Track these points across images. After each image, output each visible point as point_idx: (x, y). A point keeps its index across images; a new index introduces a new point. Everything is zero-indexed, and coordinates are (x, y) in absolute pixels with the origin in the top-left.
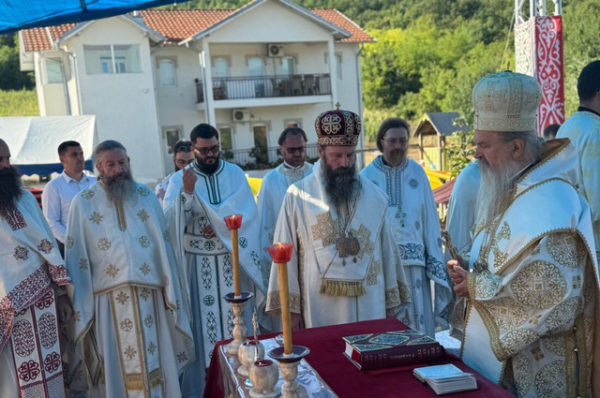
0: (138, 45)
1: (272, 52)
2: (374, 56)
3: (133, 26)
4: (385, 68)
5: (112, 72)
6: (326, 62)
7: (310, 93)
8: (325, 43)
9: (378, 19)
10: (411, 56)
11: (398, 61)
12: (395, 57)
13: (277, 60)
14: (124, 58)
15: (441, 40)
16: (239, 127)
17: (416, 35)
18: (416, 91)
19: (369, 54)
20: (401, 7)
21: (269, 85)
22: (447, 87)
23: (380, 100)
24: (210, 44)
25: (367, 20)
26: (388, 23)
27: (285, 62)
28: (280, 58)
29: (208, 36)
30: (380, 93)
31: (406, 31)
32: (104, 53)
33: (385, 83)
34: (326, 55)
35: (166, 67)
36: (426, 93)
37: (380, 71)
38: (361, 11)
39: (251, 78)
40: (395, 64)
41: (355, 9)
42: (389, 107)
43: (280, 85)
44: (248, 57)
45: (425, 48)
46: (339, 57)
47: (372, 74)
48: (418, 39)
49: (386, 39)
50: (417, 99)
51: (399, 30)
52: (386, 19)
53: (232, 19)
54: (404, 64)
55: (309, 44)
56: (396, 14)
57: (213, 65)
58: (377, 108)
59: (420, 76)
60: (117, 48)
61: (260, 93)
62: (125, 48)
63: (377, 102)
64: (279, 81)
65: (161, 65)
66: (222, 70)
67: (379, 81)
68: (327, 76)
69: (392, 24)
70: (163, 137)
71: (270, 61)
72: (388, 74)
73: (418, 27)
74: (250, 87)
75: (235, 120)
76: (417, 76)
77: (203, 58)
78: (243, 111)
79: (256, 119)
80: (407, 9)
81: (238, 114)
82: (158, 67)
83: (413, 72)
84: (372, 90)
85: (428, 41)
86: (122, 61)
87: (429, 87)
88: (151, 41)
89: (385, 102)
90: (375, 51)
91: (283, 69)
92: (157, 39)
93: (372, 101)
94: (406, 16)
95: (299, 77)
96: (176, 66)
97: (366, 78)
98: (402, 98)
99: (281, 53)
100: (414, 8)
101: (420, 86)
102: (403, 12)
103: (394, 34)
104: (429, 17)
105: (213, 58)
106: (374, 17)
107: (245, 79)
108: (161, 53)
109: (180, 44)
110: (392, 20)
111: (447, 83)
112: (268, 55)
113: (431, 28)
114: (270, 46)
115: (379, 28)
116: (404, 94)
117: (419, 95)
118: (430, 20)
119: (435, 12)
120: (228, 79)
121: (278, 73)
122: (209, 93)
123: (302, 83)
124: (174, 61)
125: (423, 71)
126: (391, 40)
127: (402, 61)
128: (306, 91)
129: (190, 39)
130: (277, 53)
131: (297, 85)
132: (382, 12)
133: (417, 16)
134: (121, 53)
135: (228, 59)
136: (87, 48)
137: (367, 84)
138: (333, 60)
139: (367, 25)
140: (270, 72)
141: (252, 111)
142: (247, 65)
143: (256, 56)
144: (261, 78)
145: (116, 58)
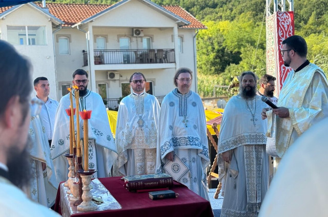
0: (45, 26)
1: (136, 33)
2: (210, 39)
3: (41, 13)
4: (216, 47)
5: (26, 44)
6: (172, 41)
7: (161, 62)
8: (172, 28)
9: (214, 14)
10: (235, 40)
11: (226, 43)
12: (224, 40)
13: (139, 39)
14: (35, 35)
15: (257, 28)
16: (111, 83)
17: (239, 25)
18: (237, 63)
19: (206, 38)
20: (230, 6)
21: (133, 56)
22: (258, 61)
23: (213, 68)
24: (94, 27)
25: (206, 14)
26: (221, 17)
27: (145, 40)
28: (141, 37)
29: (92, 21)
30: (213, 64)
31: (232, 22)
32: (21, 32)
33: (216, 57)
34: (173, 36)
35: (63, 42)
36: (244, 66)
37: (214, 48)
38: (202, 8)
39: (121, 51)
40: (224, 45)
41: (198, 7)
42: (218, 74)
43: (141, 56)
44: (119, 36)
45: (245, 34)
46: (182, 38)
47: (207, 51)
48: (240, 28)
49: (218, 27)
50: (238, 69)
51: (228, 22)
52: (219, 14)
53: (109, 11)
54: (230, 45)
55: (161, 29)
56: (226, 11)
57: (95, 41)
58: (210, 74)
59: (241, 53)
60: (30, 28)
61: (127, 61)
62: (36, 28)
63: (211, 70)
64: (139, 53)
65: (59, 40)
66: (101, 44)
67: (212, 55)
68: (173, 50)
69: (223, 18)
70: (60, 89)
71: (134, 39)
72: (218, 51)
73: (241, 20)
74: (120, 56)
75: (109, 78)
76: (239, 53)
77: (89, 35)
78: (115, 73)
79: (124, 78)
80: (234, 8)
81: (112, 74)
82: (57, 41)
83: (236, 50)
84: (207, 62)
85: (248, 29)
86: (33, 37)
87: (246, 60)
88: (53, 24)
89: (216, 70)
90: (210, 36)
91: (144, 45)
92: (57, 23)
93: (207, 70)
94: (233, 12)
95: (154, 50)
96: (70, 41)
97: (204, 53)
98: (228, 67)
99: (142, 35)
100: (239, 7)
101: (241, 59)
102: (231, 10)
103: (224, 25)
104: (249, 14)
105: (96, 37)
106: (212, 12)
107: (117, 51)
108: (60, 32)
109: (73, 26)
110: (223, 15)
111: (258, 58)
112: (133, 35)
113: (249, 20)
114: (134, 30)
115: (214, 20)
116: (229, 65)
117: (239, 65)
118: (248, 16)
119: (253, 10)
120: (106, 51)
121: (140, 48)
122: (92, 60)
123: (155, 54)
124: (69, 38)
125: (242, 50)
126: (221, 29)
127: (229, 42)
128: (158, 60)
129: (80, 23)
130: (139, 34)
131: (152, 56)
132: (217, 9)
133: (240, 13)
134: (32, 32)
135: (106, 37)
136: (9, 28)
137: (204, 57)
138: (177, 40)
139: (206, 18)
140: (134, 47)
141: (121, 73)
142: (118, 41)
143: (125, 36)
144: (127, 50)
145: (29, 35)
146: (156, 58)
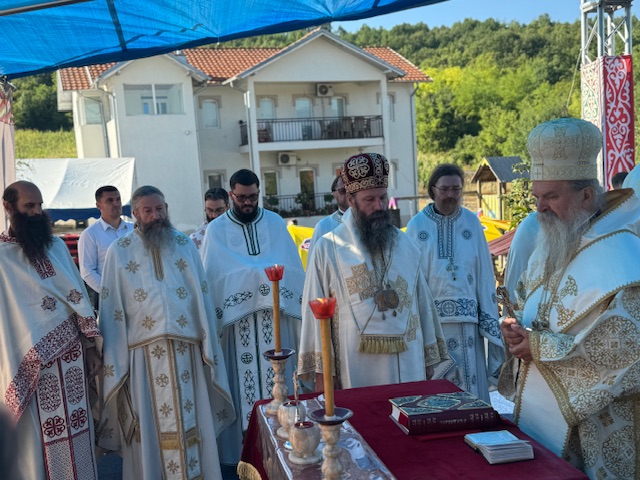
0: (181, 84)
1: (321, 92)
2: (430, 96)
3: (175, 64)
4: (441, 109)
5: (153, 114)
6: (378, 103)
7: (361, 136)
8: (378, 82)
9: (435, 57)
10: (470, 96)
11: (456, 102)
12: (453, 97)
13: (326, 101)
14: (166, 97)
15: (503, 78)
16: (284, 171)
17: (475, 74)
18: (475, 134)
19: (425, 94)
20: (460, 44)
21: (317, 127)
22: (509, 129)
23: (436, 143)
24: (256, 83)
25: (423, 58)
26: (446, 61)
27: (335, 102)
28: (330, 98)
29: (253, 75)
30: (436, 136)
31: (465, 69)
32: (145, 93)
33: (441, 125)
34: (378, 95)
35: (209, 107)
36: (486, 136)
37: (436, 112)
38: (417, 49)
39: (299, 120)
40: (452, 104)
41: (410, 46)
42: (445, 151)
43: (329, 127)
44: (295, 97)
45: (485, 87)
46: (392, 97)
47: (427, 116)
48: (478, 78)
49: (443, 78)
50: (476, 143)
51: (457, 68)
52: (443, 57)
53: (279, 58)
54: (462, 104)
55: (359, 83)
56: (454, 52)
57: (258, 105)
58: (432, 152)
59: (480, 118)
60: (158, 87)
61: (308, 135)
62: (167, 87)
63: (432, 145)
64: (327, 123)
65: (204, 105)
66: (267, 111)
67: (435, 123)
68: (379, 118)
69: (450, 62)
70: (205, 182)
71: (318, 101)
72: (444, 116)
73: (479, 65)
74: (297, 129)
75: (280, 163)
76: (477, 118)
77: (248, 98)
78: (290, 154)
79: (303, 162)
80: (466, 46)
81: (284, 157)
82: (200, 107)
83: (472, 113)
84: (428, 132)
85: (489, 80)
86: (163, 101)
87: (489, 129)
88: (193, 80)
89: (441, 145)
90: (431, 91)
91: (332, 110)
92: (200, 78)
93: (427, 144)
94: (464, 54)
95: (349, 118)
96: (219, 107)
97: (421, 120)
98: (460, 141)
99: (330, 93)
100: (474, 46)
101: (480, 128)
102: (462, 50)
103: (452, 73)
104: (490, 55)
105: (259, 98)
106: (431, 55)
107: (292, 120)
108: (205, 92)
109: (224, 83)
110: (449, 59)
111: (508, 126)
112: (316, 95)
113: (492, 66)
114: (319, 86)
115: (436, 66)
116: (462, 137)
117: (479, 137)
118: (490, 58)
119: (495, 50)
120: (274, 121)
121: (327, 114)
122: (254, 135)
123: (352, 125)
124: (217, 101)
125: (483, 113)
126: (448, 80)
127: (460, 102)
128: (356, 134)
129: (234, 78)
130: (326, 92)
131: (346, 127)
132: (439, 50)
133: (476, 54)
134: (162, 93)
135: (274, 99)
136: (127, 87)
137: (422, 126)
138: (386, 100)
139: (423, 63)
140: (318, 113)
141: (299, 154)
142: (294, 105)
143: (304, 96)
144: (309, 119)
145: (157, 98)
146: (353, 130)
